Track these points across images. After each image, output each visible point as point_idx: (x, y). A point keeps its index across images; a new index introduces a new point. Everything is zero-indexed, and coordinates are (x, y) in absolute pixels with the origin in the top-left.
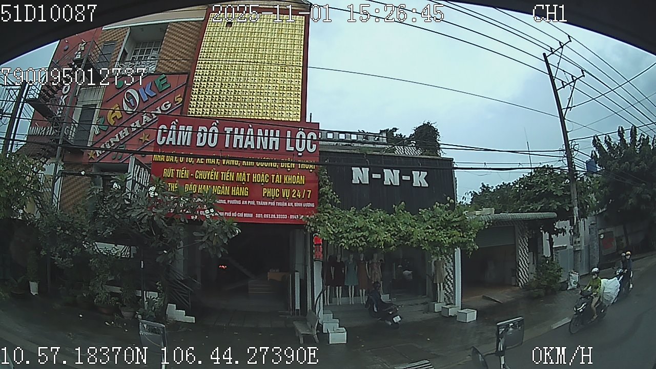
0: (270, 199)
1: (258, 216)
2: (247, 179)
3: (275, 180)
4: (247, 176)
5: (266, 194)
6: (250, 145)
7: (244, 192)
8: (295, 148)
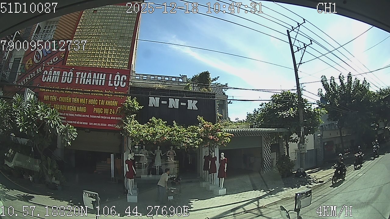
0: (97, 114)
1: (91, 124)
2: (85, 102)
3: (100, 104)
4: (85, 100)
5: (95, 111)
6: (89, 82)
7: (83, 109)
8: (113, 84)
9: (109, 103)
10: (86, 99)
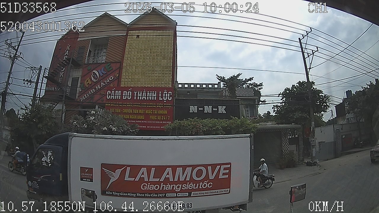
0: (153, 120)
2: (143, 112)
3: (155, 113)
5: (151, 118)
6: (144, 98)
7: (142, 117)
8: (163, 99)
9: (161, 112)
10: (144, 110)
